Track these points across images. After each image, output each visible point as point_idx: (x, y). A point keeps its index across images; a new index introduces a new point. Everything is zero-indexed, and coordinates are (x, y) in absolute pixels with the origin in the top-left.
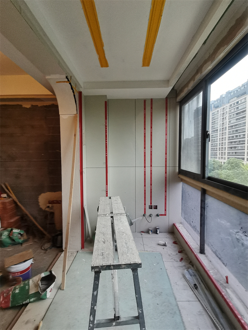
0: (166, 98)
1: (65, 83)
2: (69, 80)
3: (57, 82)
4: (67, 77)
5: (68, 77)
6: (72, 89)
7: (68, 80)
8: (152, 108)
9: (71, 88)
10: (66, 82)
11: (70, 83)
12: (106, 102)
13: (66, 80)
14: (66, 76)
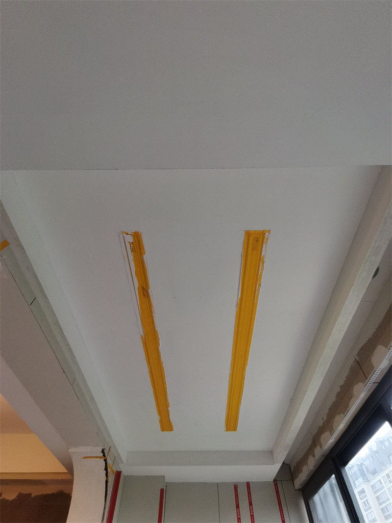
0: (275, 481)
1: (98, 459)
2: (106, 454)
3: (84, 458)
4: (103, 451)
5: (105, 451)
6: (106, 469)
7: (104, 455)
8: (250, 504)
9: (104, 467)
10: (100, 458)
11: (105, 460)
12: (162, 490)
13: (102, 455)
14: (103, 448)
